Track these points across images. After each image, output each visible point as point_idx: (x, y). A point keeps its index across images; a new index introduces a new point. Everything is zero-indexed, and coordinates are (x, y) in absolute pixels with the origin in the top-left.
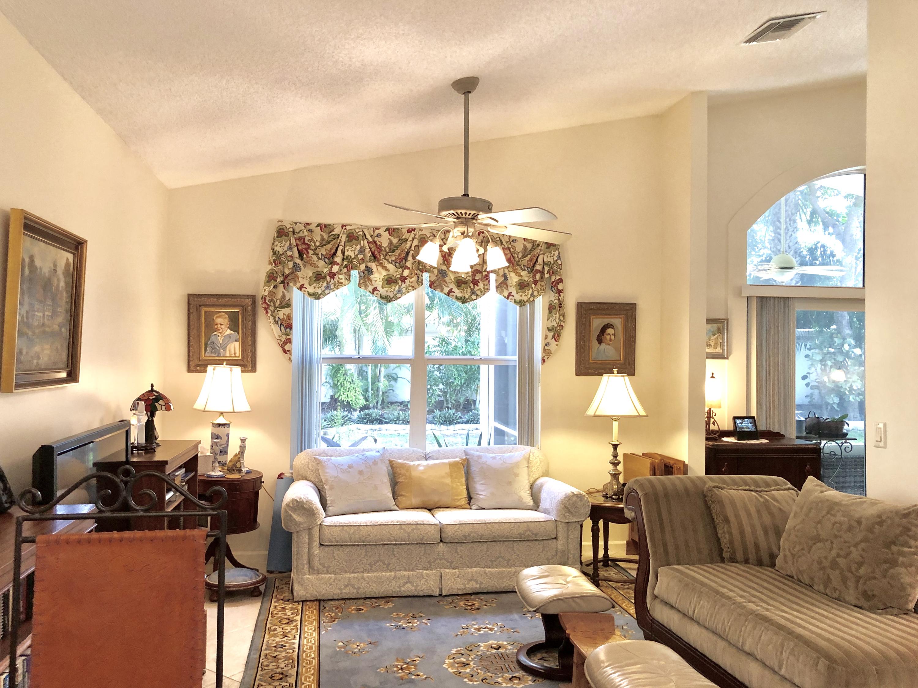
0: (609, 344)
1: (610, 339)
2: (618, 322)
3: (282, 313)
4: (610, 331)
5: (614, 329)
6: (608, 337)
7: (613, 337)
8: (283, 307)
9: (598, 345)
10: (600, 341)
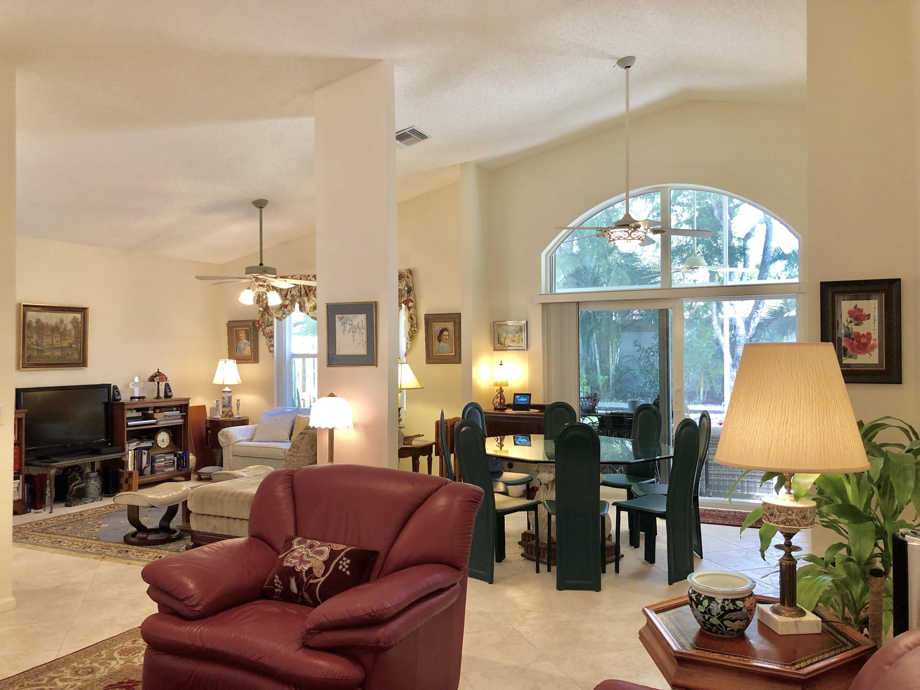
0: (445, 342)
1: (446, 338)
2: (450, 326)
3: (268, 330)
4: (445, 333)
5: (448, 331)
6: (445, 337)
7: (447, 337)
8: (268, 326)
9: (439, 343)
10: (440, 341)
